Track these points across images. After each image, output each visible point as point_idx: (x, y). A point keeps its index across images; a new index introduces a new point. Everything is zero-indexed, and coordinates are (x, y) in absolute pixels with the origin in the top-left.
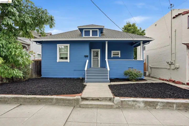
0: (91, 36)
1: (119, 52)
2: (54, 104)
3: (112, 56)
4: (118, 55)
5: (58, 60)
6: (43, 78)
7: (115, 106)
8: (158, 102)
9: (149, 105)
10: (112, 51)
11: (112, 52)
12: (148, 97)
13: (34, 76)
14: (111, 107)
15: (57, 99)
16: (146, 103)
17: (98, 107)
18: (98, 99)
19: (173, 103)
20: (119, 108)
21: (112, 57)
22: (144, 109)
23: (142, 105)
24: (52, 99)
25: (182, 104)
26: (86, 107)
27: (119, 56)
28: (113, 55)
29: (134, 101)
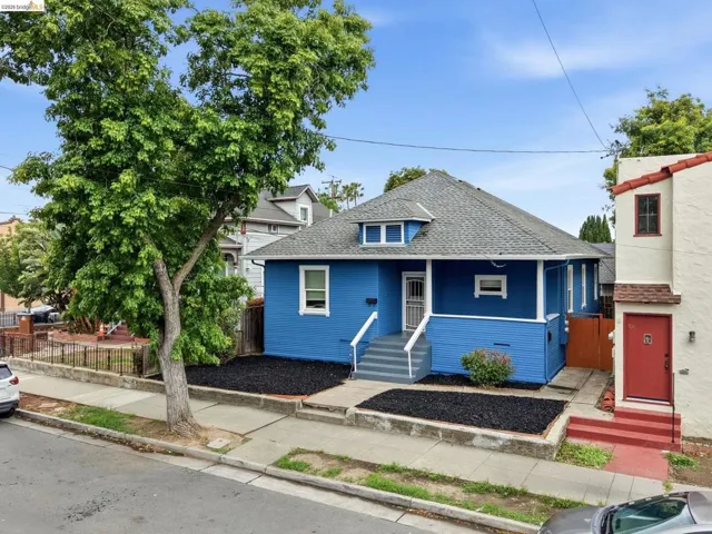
0: (383, 242)
1: (503, 279)
2: (262, 408)
3: (478, 293)
4: (499, 290)
5: (304, 309)
6: (268, 356)
7: (346, 422)
8: (413, 424)
9: (399, 427)
10: (476, 276)
11: (478, 279)
12: (399, 413)
13: (249, 351)
14: (340, 422)
15: (265, 400)
16: (393, 422)
17: (322, 419)
18: (327, 409)
19: (438, 429)
20: (351, 425)
21: (477, 296)
22: (390, 432)
23: (388, 425)
24: (259, 399)
25: (452, 431)
26: (305, 417)
27: (504, 294)
28: (482, 289)
29: (375, 417)
